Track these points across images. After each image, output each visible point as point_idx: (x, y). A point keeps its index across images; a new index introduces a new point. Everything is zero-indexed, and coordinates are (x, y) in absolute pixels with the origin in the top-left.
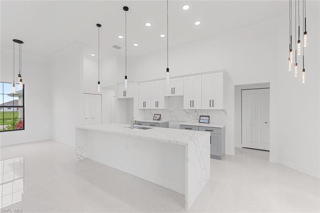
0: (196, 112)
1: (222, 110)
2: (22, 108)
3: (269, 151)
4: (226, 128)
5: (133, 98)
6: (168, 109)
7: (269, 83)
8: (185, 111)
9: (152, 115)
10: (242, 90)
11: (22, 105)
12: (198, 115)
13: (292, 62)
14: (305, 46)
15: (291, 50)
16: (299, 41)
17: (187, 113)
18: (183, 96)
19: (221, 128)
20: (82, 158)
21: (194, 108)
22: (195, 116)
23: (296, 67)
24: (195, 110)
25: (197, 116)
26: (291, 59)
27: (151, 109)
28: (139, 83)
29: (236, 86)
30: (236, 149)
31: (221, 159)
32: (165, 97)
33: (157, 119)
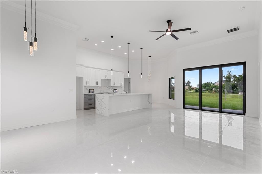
5: (83, 77)
18: (111, 80)
32: (101, 79)
33: (92, 92)
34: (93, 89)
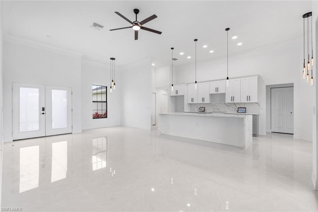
0: (235, 105)
1: (256, 103)
2: (106, 103)
3: (293, 134)
4: (259, 116)
5: (184, 95)
6: (211, 103)
7: (293, 84)
8: (225, 104)
9: (198, 108)
10: (271, 89)
11: (106, 101)
13: (305, 73)
14: (312, 65)
15: (304, 67)
16: (309, 62)
17: (227, 106)
18: (225, 93)
19: (256, 115)
20: (161, 134)
21: (234, 102)
22: (234, 108)
23: (308, 76)
24: (234, 103)
25: (235, 108)
26: (304, 71)
27: (196, 104)
28: (188, 84)
29: (267, 86)
30: (267, 133)
31: (256, 137)
32: (210, 94)
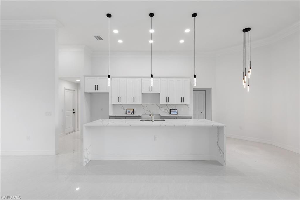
0: (167, 106)
5: (108, 93)
6: (142, 104)
7: (211, 88)
8: (158, 105)
9: (124, 109)
12: (168, 109)
16: (249, 72)
17: (160, 107)
18: (160, 93)
20: (88, 162)
21: (169, 103)
22: (166, 109)
23: (245, 83)
32: (142, 93)
33: (130, 113)
34: (133, 109)
